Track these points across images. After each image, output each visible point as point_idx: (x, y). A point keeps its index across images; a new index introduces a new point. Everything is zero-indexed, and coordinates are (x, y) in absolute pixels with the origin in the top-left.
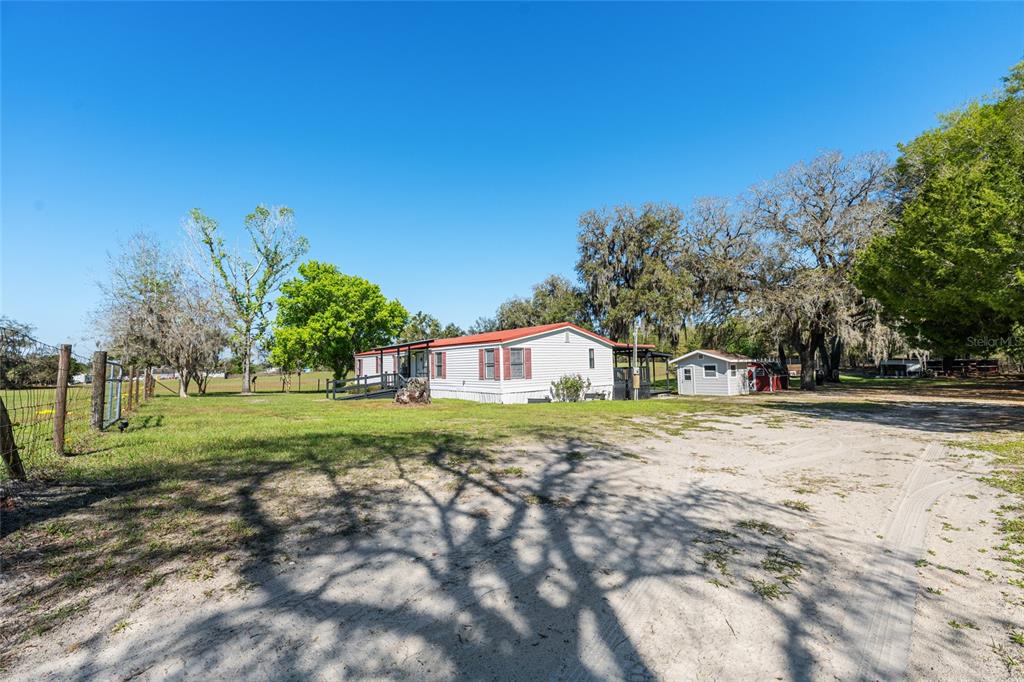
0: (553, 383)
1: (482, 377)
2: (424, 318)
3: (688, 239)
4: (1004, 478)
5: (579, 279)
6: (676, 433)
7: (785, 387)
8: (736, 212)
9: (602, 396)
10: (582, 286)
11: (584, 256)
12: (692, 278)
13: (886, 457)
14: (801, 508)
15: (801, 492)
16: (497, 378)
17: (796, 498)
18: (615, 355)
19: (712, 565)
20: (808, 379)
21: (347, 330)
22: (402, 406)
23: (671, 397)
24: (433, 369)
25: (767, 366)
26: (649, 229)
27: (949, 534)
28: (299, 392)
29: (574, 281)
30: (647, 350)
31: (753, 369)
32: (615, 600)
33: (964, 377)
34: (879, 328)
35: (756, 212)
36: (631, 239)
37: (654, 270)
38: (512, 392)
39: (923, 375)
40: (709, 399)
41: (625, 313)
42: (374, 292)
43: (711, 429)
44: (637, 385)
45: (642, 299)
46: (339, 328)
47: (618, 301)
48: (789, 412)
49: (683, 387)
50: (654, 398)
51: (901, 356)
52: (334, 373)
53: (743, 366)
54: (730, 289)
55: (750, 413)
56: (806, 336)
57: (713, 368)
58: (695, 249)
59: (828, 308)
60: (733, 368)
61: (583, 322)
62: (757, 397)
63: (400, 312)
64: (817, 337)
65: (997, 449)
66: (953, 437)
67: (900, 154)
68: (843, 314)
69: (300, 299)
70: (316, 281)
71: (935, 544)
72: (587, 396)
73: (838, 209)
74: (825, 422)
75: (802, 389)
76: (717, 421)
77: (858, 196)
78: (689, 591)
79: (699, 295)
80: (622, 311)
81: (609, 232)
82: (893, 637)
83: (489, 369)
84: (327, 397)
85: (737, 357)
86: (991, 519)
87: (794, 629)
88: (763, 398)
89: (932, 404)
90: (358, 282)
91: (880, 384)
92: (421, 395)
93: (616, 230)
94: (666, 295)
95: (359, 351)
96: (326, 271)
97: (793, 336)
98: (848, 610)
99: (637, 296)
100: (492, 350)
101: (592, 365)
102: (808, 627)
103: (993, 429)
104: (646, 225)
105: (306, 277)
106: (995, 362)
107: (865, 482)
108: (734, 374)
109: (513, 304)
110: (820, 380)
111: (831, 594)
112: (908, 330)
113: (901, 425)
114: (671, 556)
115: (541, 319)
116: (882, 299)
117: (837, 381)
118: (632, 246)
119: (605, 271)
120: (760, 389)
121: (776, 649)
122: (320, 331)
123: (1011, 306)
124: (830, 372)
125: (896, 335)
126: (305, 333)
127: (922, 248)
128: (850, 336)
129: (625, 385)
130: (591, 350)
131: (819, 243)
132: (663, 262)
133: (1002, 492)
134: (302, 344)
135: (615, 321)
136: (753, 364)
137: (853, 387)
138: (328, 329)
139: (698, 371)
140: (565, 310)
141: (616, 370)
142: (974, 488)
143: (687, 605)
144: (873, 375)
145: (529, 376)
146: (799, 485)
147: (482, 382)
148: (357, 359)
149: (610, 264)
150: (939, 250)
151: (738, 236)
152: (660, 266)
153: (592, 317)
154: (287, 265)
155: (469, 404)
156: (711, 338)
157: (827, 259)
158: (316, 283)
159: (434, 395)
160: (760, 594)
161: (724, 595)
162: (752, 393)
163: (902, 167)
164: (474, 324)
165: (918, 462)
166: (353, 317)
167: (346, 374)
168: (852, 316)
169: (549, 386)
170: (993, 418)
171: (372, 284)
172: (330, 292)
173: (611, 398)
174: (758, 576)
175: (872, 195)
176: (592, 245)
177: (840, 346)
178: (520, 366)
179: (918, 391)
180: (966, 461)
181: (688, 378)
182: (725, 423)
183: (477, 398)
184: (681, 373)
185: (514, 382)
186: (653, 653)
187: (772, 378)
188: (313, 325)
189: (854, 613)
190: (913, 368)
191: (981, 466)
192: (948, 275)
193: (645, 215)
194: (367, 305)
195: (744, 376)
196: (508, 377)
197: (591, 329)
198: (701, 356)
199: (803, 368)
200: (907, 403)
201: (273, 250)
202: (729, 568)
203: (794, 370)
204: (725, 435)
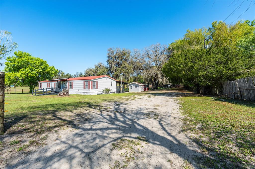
0: (103, 90)
1: (84, 88)
2: (59, 71)
3: (132, 57)
4: (180, 103)
5: (107, 64)
6: (133, 99)
7: (149, 90)
8: (142, 53)
9: (114, 93)
10: (108, 66)
11: (109, 59)
12: (132, 66)
13: (166, 101)
14: (157, 109)
15: (156, 107)
16: (89, 88)
17: (156, 108)
18: (117, 83)
19: (148, 117)
20: (153, 88)
21: (35, 74)
22: (61, 97)
23: (128, 92)
24: (68, 87)
25: (146, 86)
26: (124, 54)
27: (174, 110)
28: (15, 94)
29: (106, 65)
30: (123, 82)
31: (143, 86)
32: (138, 122)
33: (176, 88)
34: (164, 79)
35: (145, 53)
36: (120, 56)
37: (125, 64)
38: (93, 92)
39: (170, 87)
40: (136, 93)
41: (118, 73)
42: (45, 63)
43: (139, 98)
44: (121, 90)
45: (122, 70)
46: (32, 74)
47: (117, 70)
48: (151, 95)
49: (130, 90)
50: (125, 93)
51: (168, 84)
52: (29, 87)
53: (142, 86)
54: (140, 69)
55: (144, 95)
56: (153, 80)
57: (136, 86)
58: (133, 60)
59: (157, 75)
60: (140, 86)
61: (108, 75)
62: (144, 92)
63: (54, 70)
64: (155, 80)
65: (179, 99)
66: (174, 98)
67: (169, 46)
68: (159, 76)
69: (15, 63)
70: (22, 58)
71: (173, 111)
72: (111, 93)
73: (159, 55)
74: (157, 96)
75: (152, 90)
76: (139, 97)
77: (162, 53)
78: (146, 120)
79: (133, 70)
80: (117, 73)
81: (115, 53)
82: (169, 120)
83: (86, 86)
84: (32, 95)
85: (141, 84)
86: (178, 108)
87: (159, 121)
88: (145, 92)
89: (171, 93)
90: (39, 59)
91: (164, 89)
92: (67, 93)
93: (116, 53)
94: (127, 70)
95: (39, 81)
96: (26, 55)
97: (150, 80)
98: (164, 119)
99: (121, 69)
100: (88, 82)
101: (112, 86)
102: (161, 121)
103: (179, 96)
104: (123, 53)
105: (18, 56)
106: (180, 85)
107: (164, 105)
108: (140, 87)
109: (89, 69)
110: (154, 88)
111: (162, 118)
112: (169, 80)
113: (168, 96)
114: (142, 117)
115: (97, 73)
116: (166, 74)
117: (157, 88)
118: (120, 58)
119: (114, 63)
120: (144, 90)
121: (158, 123)
122: (24, 74)
123: (182, 77)
124: (156, 87)
125: (167, 80)
126: (18, 75)
127: (172, 66)
128: (160, 80)
129: (119, 90)
130: (112, 82)
131: (156, 62)
132: (127, 62)
133: (179, 105)
134: (17, 78)
135: (116, 75)
136: (143, 85)
137: (160, 90)
138: (28, 74)
139: (133, 87)
140: (104, 72)
141: (117, 87)
142: (177, 104)
143: (147, 121)
144: (163, 87)
145: (97, 88)
146: (156, 106)
147: (84, 90)
148: (39, 83)
149: (115, 61)
150: (174, 66)
151: (142, 58)
152: (126, 63)
153: (110, 74)
154: (8, 51)
155: (81, 96)
156: (135, 79)
157: (157, 65)
158: (22, 59)
159: (70, 93)
160: (155, 119)
161: (151, 119)
162: (143, 91)
163: (169, 48)
164: (75, 74)
165: (170, 102)
166: (38, 70)
167: (34, 88)
168: (160, 76)
169: (102, 90)
170: (179, 95)
171: (44, 60)
172: (28, 62)
173: (116, 93)
174: (154, 117)
175: (165, 53)
176: (111, 56)
177: (158, 82)
178: (95, 86)
179: (170, 90)
180: (176, 101)
181: (131, 88)
182: (141, 97)
183: (83, 94)
184: (130, 87)
185: (93, 90)
186: (145, 126)
187: (147, 88)
188: (22, 72)
189: (165, 119)
190: (169, 86)
191: (177, 102)
192: (175, 71)
193: (123, 51)
194: (43, 67)
195: (142, 88)
196: (92, 88)
197: (110, 76)
198: (134, 83)
199: (152, 86)
200: (168, 93)
201: (2, 46)
202: (150, 117)
203: (150, 86)
204: (142, 99)
